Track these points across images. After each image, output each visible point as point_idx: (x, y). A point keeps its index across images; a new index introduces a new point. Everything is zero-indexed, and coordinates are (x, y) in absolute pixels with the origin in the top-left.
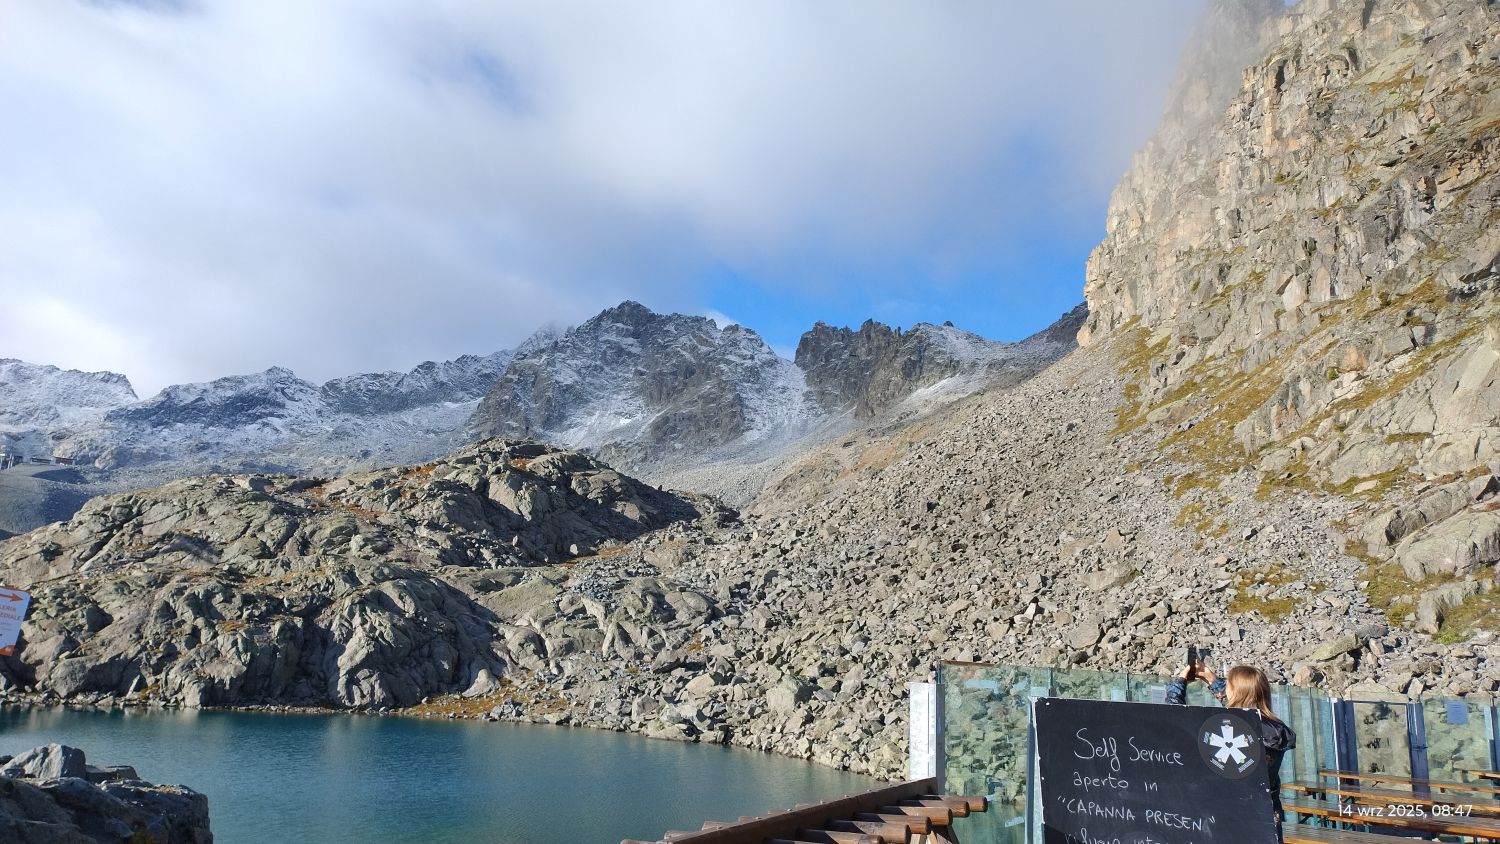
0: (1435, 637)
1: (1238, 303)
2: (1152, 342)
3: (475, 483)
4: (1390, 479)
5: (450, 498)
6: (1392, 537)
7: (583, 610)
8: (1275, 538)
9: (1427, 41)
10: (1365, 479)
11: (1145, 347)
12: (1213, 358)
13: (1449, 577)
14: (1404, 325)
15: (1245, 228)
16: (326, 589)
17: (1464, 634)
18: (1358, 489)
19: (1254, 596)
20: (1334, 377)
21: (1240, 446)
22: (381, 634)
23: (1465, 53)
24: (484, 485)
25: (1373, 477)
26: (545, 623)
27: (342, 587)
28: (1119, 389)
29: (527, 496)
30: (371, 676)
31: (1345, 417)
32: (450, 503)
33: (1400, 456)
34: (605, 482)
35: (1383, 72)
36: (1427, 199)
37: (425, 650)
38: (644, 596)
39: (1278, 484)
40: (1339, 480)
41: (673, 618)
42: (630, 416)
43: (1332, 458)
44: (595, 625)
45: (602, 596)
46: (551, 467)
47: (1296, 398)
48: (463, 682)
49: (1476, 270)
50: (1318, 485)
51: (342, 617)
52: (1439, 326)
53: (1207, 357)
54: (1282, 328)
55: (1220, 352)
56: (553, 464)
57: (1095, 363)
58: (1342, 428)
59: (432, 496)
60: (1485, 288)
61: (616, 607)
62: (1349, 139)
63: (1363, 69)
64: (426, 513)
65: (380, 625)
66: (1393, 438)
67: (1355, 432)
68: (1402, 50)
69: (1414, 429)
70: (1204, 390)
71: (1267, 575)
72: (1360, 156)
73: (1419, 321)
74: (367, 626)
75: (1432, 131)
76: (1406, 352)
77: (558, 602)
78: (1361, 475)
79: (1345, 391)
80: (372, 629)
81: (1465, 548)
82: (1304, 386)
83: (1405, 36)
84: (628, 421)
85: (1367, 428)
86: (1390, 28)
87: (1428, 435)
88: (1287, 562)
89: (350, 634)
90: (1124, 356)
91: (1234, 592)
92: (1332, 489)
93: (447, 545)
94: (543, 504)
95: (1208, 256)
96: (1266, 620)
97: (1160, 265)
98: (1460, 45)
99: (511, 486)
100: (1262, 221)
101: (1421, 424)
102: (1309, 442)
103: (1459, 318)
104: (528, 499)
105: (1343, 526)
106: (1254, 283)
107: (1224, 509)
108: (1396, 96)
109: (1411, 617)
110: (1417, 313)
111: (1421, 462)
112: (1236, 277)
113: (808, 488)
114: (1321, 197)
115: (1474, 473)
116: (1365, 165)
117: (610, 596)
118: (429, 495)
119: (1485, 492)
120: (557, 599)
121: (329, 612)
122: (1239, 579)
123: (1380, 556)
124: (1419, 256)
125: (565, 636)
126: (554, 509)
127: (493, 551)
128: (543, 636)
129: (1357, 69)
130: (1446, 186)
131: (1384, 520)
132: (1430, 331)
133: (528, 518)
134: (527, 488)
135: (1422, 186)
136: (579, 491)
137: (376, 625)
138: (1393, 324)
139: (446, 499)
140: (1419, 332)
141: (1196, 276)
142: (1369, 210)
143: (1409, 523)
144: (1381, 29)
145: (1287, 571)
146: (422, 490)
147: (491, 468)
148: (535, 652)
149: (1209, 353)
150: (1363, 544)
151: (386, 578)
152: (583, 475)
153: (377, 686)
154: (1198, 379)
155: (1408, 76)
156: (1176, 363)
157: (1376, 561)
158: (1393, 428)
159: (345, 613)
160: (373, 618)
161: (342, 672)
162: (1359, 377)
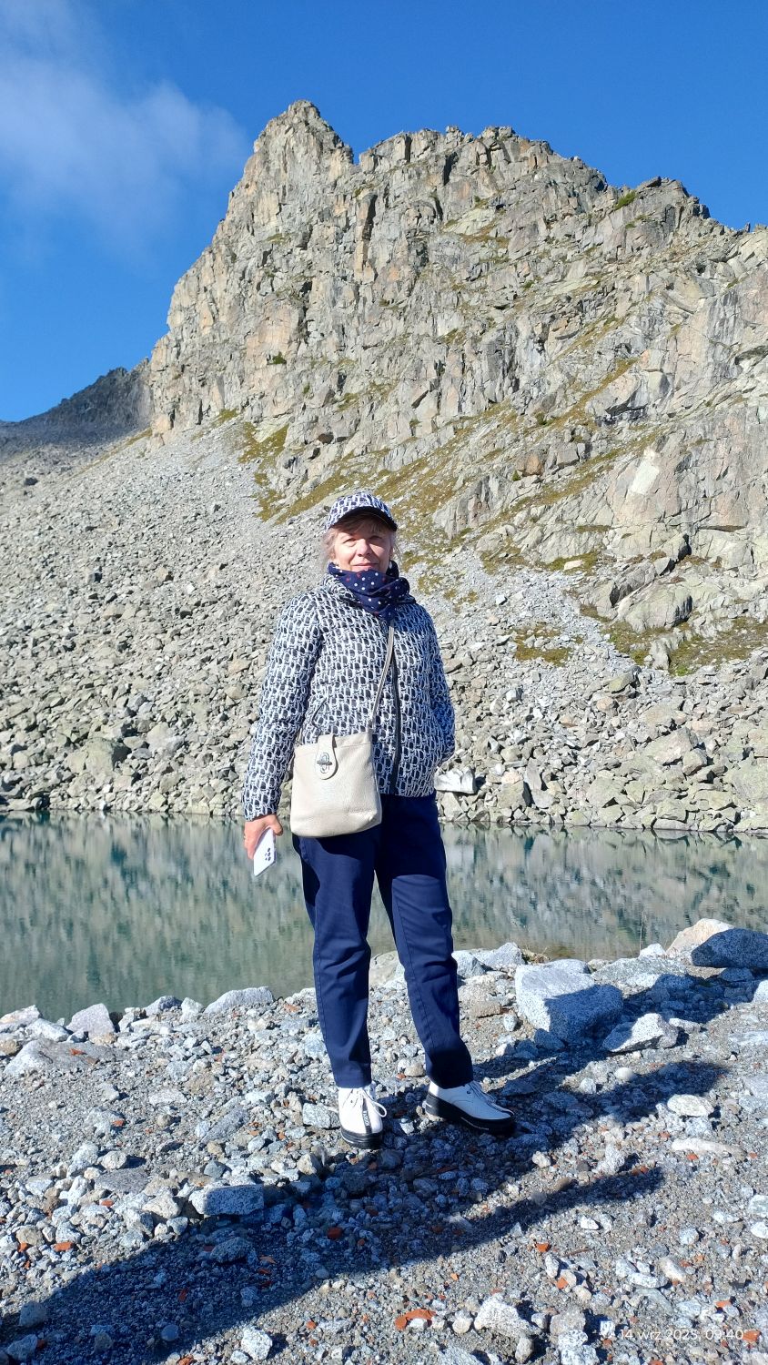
0: (671, 672)
1: (368, 410)
2: (261, 437)
4: (592, 560)
6: (614, 599)
8: (529, 601)
9: (499, 207)
10: (568, 560)
11: (254, 441)
12: (351, 455)
13: (661, 631)
14: (571, 441)
15: (350, 343)
17: (691, 667)
18: (569, 565)
19: (533, 647)
20: (517, 479)
21: (442, 530)
23: (542, 227)
25: (574, 558)
28: (249, 478)
31: (536, 511)
33: (591, 542)
35: (464, 227)
36: (539, 342)
39: (500, 561)
40: (550, 560)
43: (539, 542)
47: (487, 494)
49: (619, 403)
50: (532, 563)
52: (594, 445)
53: (345, 454)
54: (417, 435)
55: (358, 451)
57: (210, 451)
58: (535, 520)
60: (621, 419)
62: (453, 280)
63: (445, 221)
66: (582, 529)
67: (549, 521)
68: (477, 210)
69: (598, 522)
70: (356, 482)
71: (536, 630)
72: (466, 297)
73: (580, 440)
75: (528, 286)
76: (574, 463)
78: (565, 556)
79: (527, 490)
81: (674, 610)
82: (494, 485)
83: (478, 199)
85: (559, 520)
86: (467, 189)
87: (610, 528)
88: (546, 620)
90: (236, 446)
91: (515, 645)
92: (546, 566)
95: (313, 364)
96: (551, 664)
97: (248, 366)
98: (538, 218)
100: (371, 340)
101: (602, 519)
102: (511, 529)
103: (609, 439)
105: (573, 593)
106: (378, 394)
107: (461, 580)
108: (486, 250)
109: (648, 658)
110: (577, 432)
111: (609, 547)
112: (353, 387)
114: (434, 326)
115: (654, 557)
116: (471, 304)
119: (666, 570)
122: (514, 634)
123: (609, 615)
124: (563, 387)
129: (441, 219)
130: (557, 334)
131: (608, 588)
132: (588, 448)
135: (538, 331)
138: (562, 440)
140: (581, 447)
141: (304, 380)
142: (491, 343)
143: (622, 592)
144: (458, 187)
145: (549, 628)
149: (347, 451)
150: (593, 607)
154: (344, 472)
155: (492, 234)
156: (313, 458)
157: (606, 620)
158: (581, 521)
162: (539, 481)
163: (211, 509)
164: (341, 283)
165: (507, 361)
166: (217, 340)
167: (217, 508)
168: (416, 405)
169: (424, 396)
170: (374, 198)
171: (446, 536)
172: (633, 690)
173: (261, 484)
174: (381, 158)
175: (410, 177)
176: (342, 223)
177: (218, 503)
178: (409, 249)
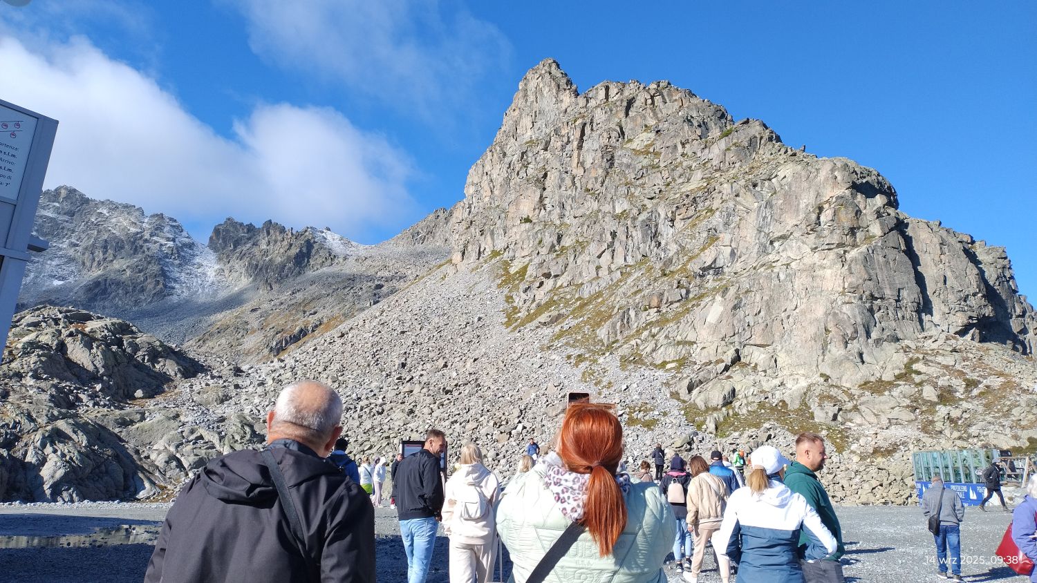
0: (716, 435)
1: (572, 258)
2: (513, 270)
3: (55, 343)
4: (683, 362)
5: (42, 355)
6: (690, 389)
7: (201, 437)
8: (639, 390)
9: (657, 132)
10: (669, 362)
11: (508, 272)
12: (561, 287)
13: (715, 409)
14: (677, 288)
15: (567, 213)
16: (14, 427)
17: (728, 433)
18: (668, 366)
19: (637, 418)
20: (646, 310)
21: (601, 341)
22: (71, 458)
23: (680, 147)
24: (62, 347)
25: (673, 361)
26: (177, 447)
27: (27, 425)
28: (502, 298)
29: (99, 353)
30: (70, 489)
31: (655, 330)
32: (43, 359)
33: (683, 352)
34: (149, 344)
35: (636, 144)
36: (671, 221)
37: (103, 468)
38: (243, 426)
39: (630, 362)
40: (659, 362)
42: (63, 279)
43: (654, 350)
44: (213, 447)
45: (213, 427)
46: (106, 331)
47: (628, 319)
48: (132, 489)
49: (706, 265)
50: (648, 364)
51: (35, 448)
52: (691, 290)
53: (558, 286)
54: (600, 275)
55: (565, 284)
56: (107, 329)
57: (481, 280)
58: (653, 336)
59: (26, 353)
60: (709, 274)
61: (226, 435)
62: (626, 178)
63: (626, 140)
64: (25, 366)
65: (69, 452)
66: (679, 343)
67: (661, 337)
68: (645, 133)
69: (688, 339)
70: (561, 305)
71: (640, 408)
72: (632, 190)
73: (683, 287)
74: (59, 453)
75: (668, 185)
76: (679, 301)
77: (182, 432)
78: (668, 360)
79: (651, 317)
80: (63, 455)
81: (722, 396)
82: (632, 313)
83: (646, 126)
84: (61, 283)
85: (667, 337)
86: (639, 120)
87: (695, 343)
88: (648, 401)
89: (43, 461)
90: (497, 276)
91: (627, 417)
92: (656, 366)
93: (53, 391)
94: (111, 362)
95: (545, 225)
96: (646, 429)
97: (509, 223)
98: (678, 141)
99: (85, 346)
100: (579, 213)
101: (691, 338)
102: (639, 341)
103: (700, 287)
104: (100, 356)
105: (667, 384)
106: (580, 248)
107: (606, 374)
108: (646, 160)
109: (704, 427)
110: (682, 282)
111: (693, 355)
112: (566, 242)
113: (223, 341)
114: (614, 207)
115: (718, 362)
116: (636, 194)
117: (218, 427)
118: (24, 353)
119: (723, 371)
120: (180, 430)
121: (22, 444)
122: (628, 410)
123: (686, 399)
124: (677, 253)
125: (196, 455)
126: (119, 364)
127: (89, 396)
128: (178, 455)
129: (624, 138)
130: (681, 217)
131: (686, 382)
132: (688, 292)
133: (102, 371)
134: (97, 348)
135: (670, 215)
136: (129, 350)
137: (66, 451)
138: (672, 287)
139: (39, 356)
140: (684, 292)
141: (539, 235)
142: (643, 221)
143: (695, 384)
144: (634, 119)
145: (649, 406)
146: (17, 349)
147: (65, 333)
148: (177, 467)
149: (559, 284)
150: (677, 393)
152: (131, 338)
153: (74, 495)
154: (556, 298)
155: (651, 150)
156: (539, 287)
157: (684, 402)
158: (679, 338)
159: (38, 444)
160: (60, 446)
161: (46, 487)
162: (659, 311)
163: (476, 320)
164: (564, 175)
165: (653, 231)
166: (493, 205)
167: (480, 319)
168: (599, 257)
169: (604, 252)
170: (585, 124)
171: (603, 345)
172: (689, 447)
173: (509, 302)
174: (591, 98)
175: (606, 112)
176: (565, 140)
177: (481, 316)
178: (603, 158)
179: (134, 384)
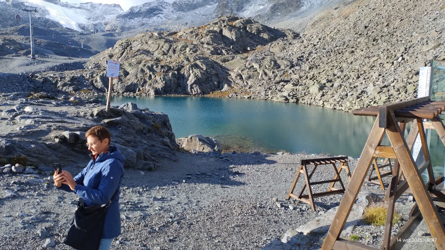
3: (219, 30)
5: (212, 35)
7: (253, 66)
16: (182, 63)
22: (198, 75)
24: (221, 31)
26: (242, 71)
27: (186, 62)
29: (234, 33)
30: (196, 86)
32: (212, 37)
34: (257, 27)
37: (210, 79)
38: (271, 61)
41: (280, 68)
42: (264, 5)
44: (256, 71)
45: (258, 62)
46: (240, 24)
48: (221, 87)
51: (187, 71)
56: (241, 23)
59: (207, 35)
61: (262, 65)
64: (206, 40)
65: (197, 72)
74: (194, 73)
77: (245, 64)
80: (195, 74)
84: (263, 7)
89: (189, 75)
93: (213, 49)
94: (239, 36)
99: (229, 30)
104: (234, 34)
113: (322, 24)
117: (260, 62)
118: (206, 35)
120: (245, 63)
121: (183, 69)
125: (248, 74)
126: (242, 37)
127: (225, 51)
128: (242, 74)
133: (235, 40)
134: (234, 31)
136: (249, 31)
137: (196, 72)
139: (211, 36)
146: (204, 33)
147: (223, 25)
148: (240, 79)
151: (197, 60)
152: (250, 25)
153: (198, 89)
159: (188, 70)
160: (195, 70)
161: (189, 86)
179: (248, 45)
